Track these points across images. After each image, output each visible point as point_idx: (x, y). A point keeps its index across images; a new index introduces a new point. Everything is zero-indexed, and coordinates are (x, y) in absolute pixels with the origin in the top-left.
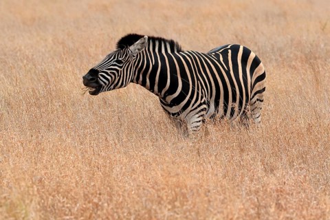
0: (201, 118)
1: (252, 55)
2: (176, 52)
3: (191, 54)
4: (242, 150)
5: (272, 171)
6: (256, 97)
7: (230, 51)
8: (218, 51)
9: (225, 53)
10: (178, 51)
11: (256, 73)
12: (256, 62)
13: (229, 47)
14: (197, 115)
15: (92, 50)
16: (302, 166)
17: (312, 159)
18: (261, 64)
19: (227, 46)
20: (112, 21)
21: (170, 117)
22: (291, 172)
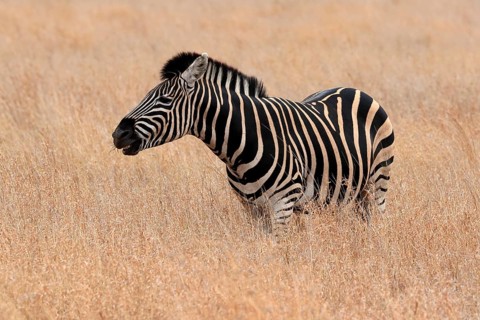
0: (292, 204)
1: (375, 107)
2: (256, 97)
3: (279, 102)
4: (356, 256)
5: (402, 287)
6: (379, 172)
7: (339, 99)
8: (321, 99)
9: (332, 103)
10: (260, 97)
11: (380, 135)
12: (381, 118)
13: (338, 92)
14: (286, 200)
15: (122, 95)
16: (451, 281)
17: (466, 269)
18: (388, 120)
19: (335, 90)
20: (153, 48)
21: (243, 202)
22: (432, 291)
